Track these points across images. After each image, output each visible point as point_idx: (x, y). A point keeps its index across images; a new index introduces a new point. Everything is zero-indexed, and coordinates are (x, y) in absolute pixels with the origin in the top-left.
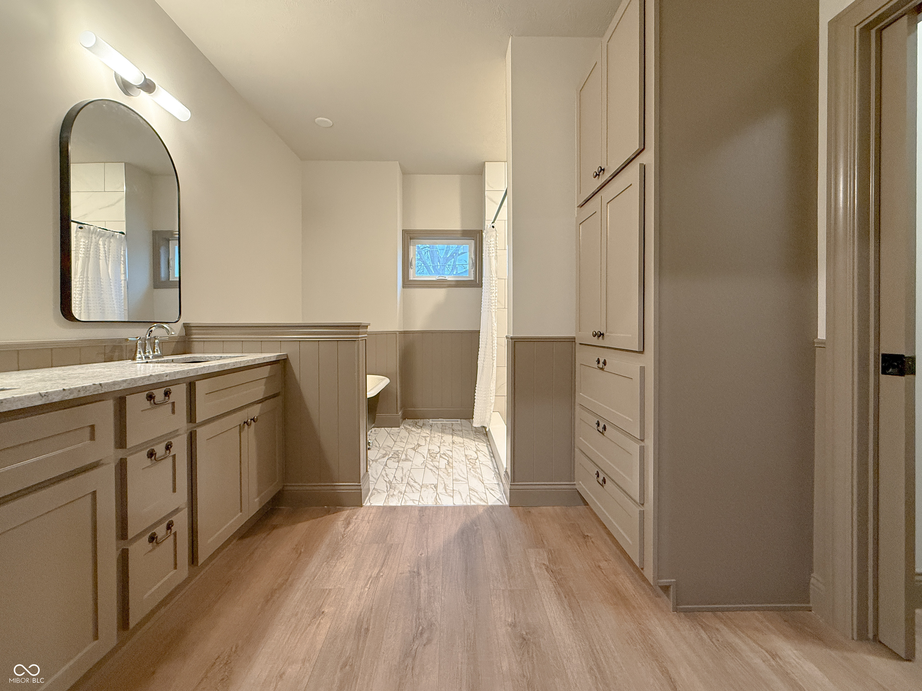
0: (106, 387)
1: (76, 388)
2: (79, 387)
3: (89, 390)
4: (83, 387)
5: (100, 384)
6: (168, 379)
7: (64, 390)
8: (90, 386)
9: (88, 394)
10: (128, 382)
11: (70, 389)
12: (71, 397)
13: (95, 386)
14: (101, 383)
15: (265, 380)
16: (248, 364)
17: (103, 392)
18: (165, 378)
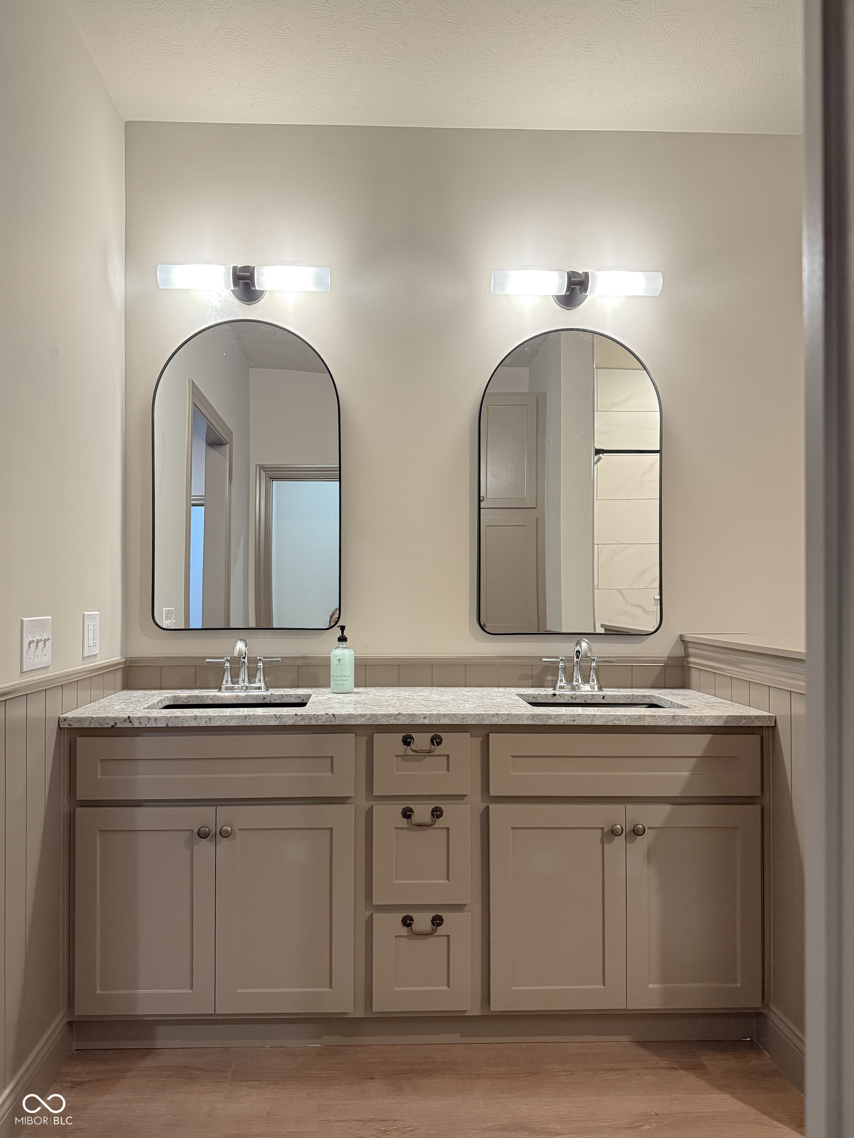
0: (340, 719)
1: (307, 715)
2: (312, 715)
3: (321, 719)
4: (315, 715)
5: (334, 715)
6: (427, 722)
7: (296, 715)
8: (322, 715)
9: (320, 723)
10: (368, 717)
11: (301, 715)
12: (303, 723)
13: (327, 716)
14: (334, 713)
15: (694, 760)
16: (617, 723)
17: (336, 724)
18: (422, 720)
